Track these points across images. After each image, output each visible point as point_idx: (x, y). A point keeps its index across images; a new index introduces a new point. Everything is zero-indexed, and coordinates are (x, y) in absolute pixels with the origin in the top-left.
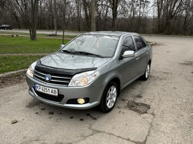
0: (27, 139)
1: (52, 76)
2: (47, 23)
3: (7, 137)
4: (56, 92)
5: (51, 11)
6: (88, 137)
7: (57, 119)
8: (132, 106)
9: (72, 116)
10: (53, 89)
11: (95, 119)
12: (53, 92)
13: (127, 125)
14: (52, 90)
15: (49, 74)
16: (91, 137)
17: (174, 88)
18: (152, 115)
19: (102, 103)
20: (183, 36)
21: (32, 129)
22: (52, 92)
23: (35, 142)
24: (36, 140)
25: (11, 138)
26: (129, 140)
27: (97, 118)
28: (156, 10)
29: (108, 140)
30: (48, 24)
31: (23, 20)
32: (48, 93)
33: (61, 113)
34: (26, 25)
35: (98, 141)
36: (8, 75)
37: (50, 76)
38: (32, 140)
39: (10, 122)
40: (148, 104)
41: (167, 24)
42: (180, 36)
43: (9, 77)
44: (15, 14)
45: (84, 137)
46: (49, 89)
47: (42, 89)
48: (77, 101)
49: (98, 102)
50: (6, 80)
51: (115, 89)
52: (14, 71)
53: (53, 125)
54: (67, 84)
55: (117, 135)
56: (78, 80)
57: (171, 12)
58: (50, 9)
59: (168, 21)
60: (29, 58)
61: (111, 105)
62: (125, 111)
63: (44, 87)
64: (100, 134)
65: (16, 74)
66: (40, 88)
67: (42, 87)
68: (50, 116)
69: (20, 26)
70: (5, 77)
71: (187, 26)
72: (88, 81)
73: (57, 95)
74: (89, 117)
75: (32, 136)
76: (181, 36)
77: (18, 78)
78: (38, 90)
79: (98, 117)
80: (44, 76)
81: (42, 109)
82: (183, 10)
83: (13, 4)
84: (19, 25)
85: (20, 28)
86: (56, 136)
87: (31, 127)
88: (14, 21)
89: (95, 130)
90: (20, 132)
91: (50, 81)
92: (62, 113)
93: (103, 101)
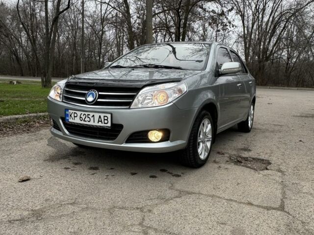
0: (52, 203)
1: (100, 93)
2: (67, 66)
3: (12, 199)
4: (107, 120)
5: (75, 49)
6: (172, 199)
7: (107, 176)
8: (238, 161)
9: (133, 171)
10: (102, 115)
11: (178, 176)
12: (101, 121)
13: (238, 184)
14: (100, 117)
15: (93, 90)
16: (178, 200)
17: (301, 141)
18: (279, 171)
19: (191, 146)
20: (285, 88)
21: (61, 188)
22: (99, 121)
23: (70, 206)
24: (71, 204)
25: (20, 201)
26: (250, 204)
27: (182, 175)
28: (242, 49)
29: (211, 204)
30: (69, 68)
31: (29, 62)
32: (91, 123)
33: (112, 169)
34: (32, 70)
35: (194, 206)
36: (8, 119)
37: (95, 92)
38: (63, 203)
39: (17, 180)
40: (264, 159)
41: (260, 69)
42: (281, 88)
43: (9, 123)
44: (15, 53)
45: (165, 200)
46: (93, 116)
47: (80, 117)
48: (147, 136)
49: (184, 142)
50: (4, 127)
51: (209, 126)
52: (19, 114)
53: (101, 183)
54: (129, 104)
55: (226, 198)
56: (149, 99)
57: (266, 50)
58: (74, 45)
59: (262, 64)
60: (42, 103)
61: (204, 155)
62: (229, 166)
63: (83, 113)
64: (193, 196)
65: (23, 120)
66: (76, 115)
67: (79, 113)
68: (92, 172)
69: (24, 71)
70: (2, 122)
71: (290, 72)
72: (168, 97)
73: (109, 125)
74: (165, 173)
75: (62, 197)
76: (283, 88)
77: (26, 125)
78: (71, 120)
79: (183, 173)
80: (84, 95)
81: (76, 164)
82: (283, 49)
83: (13, 37)
84: (22, 71)
85: (22, 75)
86: (110, 198)
87: (57, 187)
88: (13, 63)
89: (182, 190)
90: (37, 192)
91: (97, 101)
92: (113, 167)
93: (192, 141)
